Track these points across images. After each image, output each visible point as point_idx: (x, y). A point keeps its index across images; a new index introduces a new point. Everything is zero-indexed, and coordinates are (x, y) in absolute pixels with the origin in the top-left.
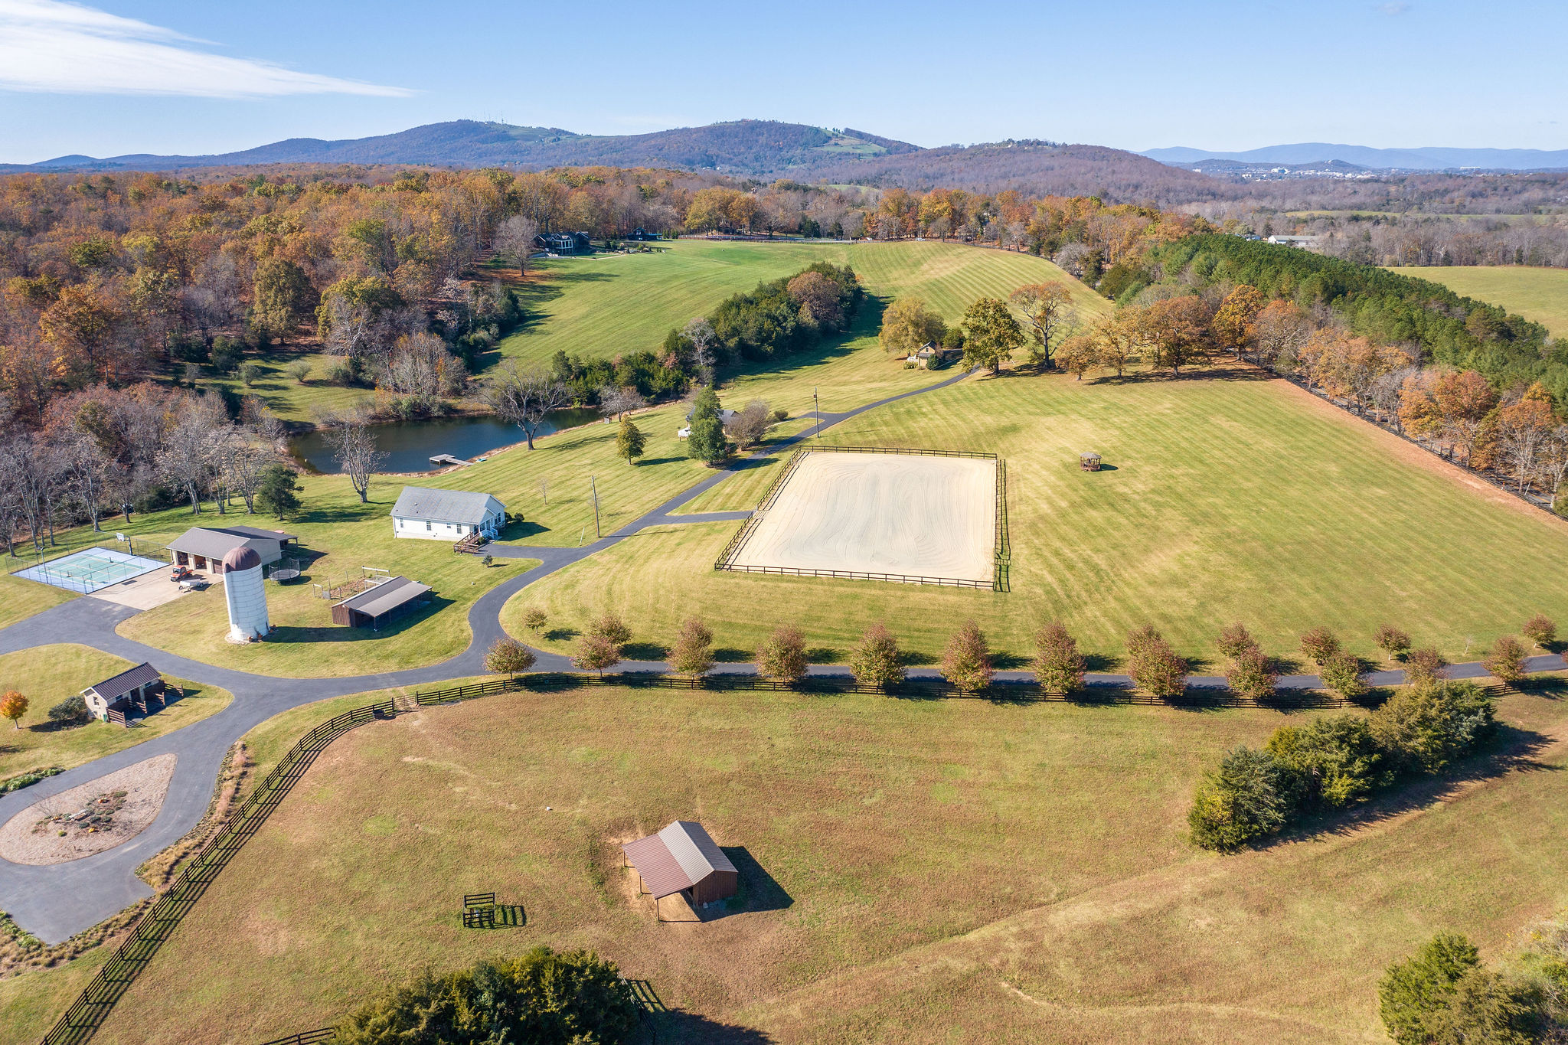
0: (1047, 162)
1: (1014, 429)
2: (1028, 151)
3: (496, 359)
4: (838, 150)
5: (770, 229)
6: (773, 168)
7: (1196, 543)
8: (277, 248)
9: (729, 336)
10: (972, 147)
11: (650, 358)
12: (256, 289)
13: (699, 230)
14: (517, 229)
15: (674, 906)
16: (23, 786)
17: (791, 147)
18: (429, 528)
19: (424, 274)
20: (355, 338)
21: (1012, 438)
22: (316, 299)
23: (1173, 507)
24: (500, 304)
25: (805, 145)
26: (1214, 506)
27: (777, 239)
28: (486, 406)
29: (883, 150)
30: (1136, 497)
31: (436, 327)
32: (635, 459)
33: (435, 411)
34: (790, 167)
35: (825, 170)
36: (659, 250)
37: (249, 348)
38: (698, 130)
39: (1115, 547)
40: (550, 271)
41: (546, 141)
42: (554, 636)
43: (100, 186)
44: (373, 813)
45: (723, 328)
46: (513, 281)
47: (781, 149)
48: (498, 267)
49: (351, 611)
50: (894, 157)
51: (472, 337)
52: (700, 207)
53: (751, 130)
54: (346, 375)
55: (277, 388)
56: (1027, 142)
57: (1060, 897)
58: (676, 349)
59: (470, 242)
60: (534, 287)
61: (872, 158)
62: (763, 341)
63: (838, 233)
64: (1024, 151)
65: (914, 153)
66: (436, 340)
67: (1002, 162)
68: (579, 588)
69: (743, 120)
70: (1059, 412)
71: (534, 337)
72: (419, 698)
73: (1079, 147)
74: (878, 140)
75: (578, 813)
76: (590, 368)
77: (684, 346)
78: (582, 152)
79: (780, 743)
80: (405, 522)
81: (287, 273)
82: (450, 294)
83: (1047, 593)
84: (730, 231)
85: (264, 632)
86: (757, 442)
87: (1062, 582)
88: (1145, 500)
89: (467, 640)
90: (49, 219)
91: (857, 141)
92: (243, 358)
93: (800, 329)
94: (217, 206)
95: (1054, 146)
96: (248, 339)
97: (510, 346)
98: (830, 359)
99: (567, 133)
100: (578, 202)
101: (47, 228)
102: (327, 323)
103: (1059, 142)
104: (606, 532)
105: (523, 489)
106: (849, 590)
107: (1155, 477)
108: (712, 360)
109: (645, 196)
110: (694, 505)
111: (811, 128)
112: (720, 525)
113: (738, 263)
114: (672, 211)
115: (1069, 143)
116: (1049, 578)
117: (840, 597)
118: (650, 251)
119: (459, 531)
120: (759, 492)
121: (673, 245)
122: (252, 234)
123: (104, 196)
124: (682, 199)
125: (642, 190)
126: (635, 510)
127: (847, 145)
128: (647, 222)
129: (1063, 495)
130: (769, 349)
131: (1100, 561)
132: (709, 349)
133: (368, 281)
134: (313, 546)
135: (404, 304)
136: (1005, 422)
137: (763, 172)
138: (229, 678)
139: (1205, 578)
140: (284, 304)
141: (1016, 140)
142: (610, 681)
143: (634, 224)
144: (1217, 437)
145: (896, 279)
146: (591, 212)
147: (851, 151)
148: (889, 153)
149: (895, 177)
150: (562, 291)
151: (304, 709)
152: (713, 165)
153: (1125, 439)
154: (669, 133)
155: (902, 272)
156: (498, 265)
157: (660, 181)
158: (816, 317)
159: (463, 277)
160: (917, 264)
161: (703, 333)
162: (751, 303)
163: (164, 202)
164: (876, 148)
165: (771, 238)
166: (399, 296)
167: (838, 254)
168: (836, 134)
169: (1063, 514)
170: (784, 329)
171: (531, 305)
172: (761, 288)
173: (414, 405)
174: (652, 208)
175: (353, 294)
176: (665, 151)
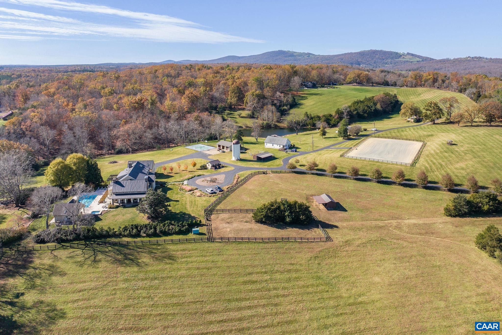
0: (482, 64)
1: (432, 135)
2: (476, 61)
3: (288, 114)
4: (404, 60)
5: (372, 83)
6: (380, 66)
7: (473, 162)
8: (234, 83)
9: (354, 111)
10: (454, 59)
11: (331, 116)
12: (229, 93)
13: (350, 83)
14: (296, 80)
15: (322, 207)
16: (198, 176)
17: (387, 59)
18: (273, 146)
19: (271, 91)
20: (253, 106)
21: (430, 138)
22: (244, 96)
23: (470, 154)
24: (290, 100)
25: (392, 58)
26: (483, 155)
27: (375, 86)
28: (286, 125)
29: (421, 60)
30: (460, 151)
31: (273, 104)
32: (324, 137)
33: (272, 126)
34: (387, 65)
35: (398, 67)
36: (337, 88)
37: (227, 108)
38: (355, 53)
39: (449, 161)
40: (305, 92)
41: (305, 56)
42: (301, 166)
43: (189, 67)
44: (264, 186)
45: (352, 108)
46: (294, 94)
47: (383, 60)
48: (290, 91)
49: (257, 156)
50: (424, 62)
51: (282, 108)
52: (351, 76)
53: (374, 52)
54: (250, 115)
55: (233, 118)
56: (476, 57)
57: (408, 219)
58: (338, 113)
59: (283, 83)
60: (300, 96)
61: (416, 62)
62: (364, 113)
63: (395, 85)
64: (474, 60)
65: (432, 61)
66: (274, 107)
67: (464, 64)
68: (307, 158)
69: (371, 50)
70: (447, 132)
71: (299, 109)
72: (272, 172)
73: (497, 59)
74: (419, 57)
75: (304, 192)
76: (314, 117)
77: (341, 113)
78: (316, 60)
79: (350, 188)
80: (267, 144)
81: (237, 89)
82: (278, 96)
83: (425, 168)
84: (360, 83)
85: (239, 159)
86: (357, 135)
87: (430, 166)
88: (462, 152)
89: (281, 165)
90: (179, 75)
91: (411, 57)
92: (225, 110)
93: (376, 110)
94: (218, 72)
95: (487, 59)
96: (227, 105)
97: (292, 111)
98: (385, 119)
99: (312, 54)
100: (314, 73)
101: (178, 77)
102: (247, 103)
103: (489, 57)
104: (315, 150)
105: (295, 141)
106: (373, 163)
107: (468, 147)
108: (348, 117)
109: (334, 73)
110: (337, 146)
111: (395, 52)
112: (343, 149)
113: (361, 93)
114: (342, 77)
115: (493, 58)
116: (427, 165)
117: (370, 164)
118: (334, 88)
119: (280, 147)
120: (354, 144)
121: (342, 87)
122: (228, 79)
123: (190, 69)
124: (346, 74)
125: (333, 71)
126: (322, 146)
127: (407, 58)
128: (334, 80)
129: (439, 150)
130: (366, 115)
131: (443, 164)
132: (348, 114)
133: (257, 92)
134: (246, 147)
135: (266, 98)
136: (429, 133)
137: (376, 67)
138: (232, 165)
139: (472, 169)
140: (236, 97)
141: (471, 56)
142: (313, 174)
143: (330, 81)
144: (493, 140)
145: (412, 99)
146: (318, 76)
147: (409, 60)
148: (423, 61)
149: (423, 69)
150: (308, 98)
151: (249, 171)
152: (359, 65)
153: (464, 139)
154: (345, 54)
155: (414, 97)
156: (290, 90)
157: (340, 69)
158: (382, 107)
159: (281, 93)
160: (420, 94)
161: (346, 109)
162: (362, 102)
163: (204, 72)
164: (418, 59)
165: (373, 86)
166: (265, 96)
167: (393, 91)
168: (404, 55)
169: (437, 154)
170: (371, 110)
171: (299, 101)
172: (366, 98)
173: (267, 124)
174: (336, 76)
175: (254, 95)
176: (343, 60)
